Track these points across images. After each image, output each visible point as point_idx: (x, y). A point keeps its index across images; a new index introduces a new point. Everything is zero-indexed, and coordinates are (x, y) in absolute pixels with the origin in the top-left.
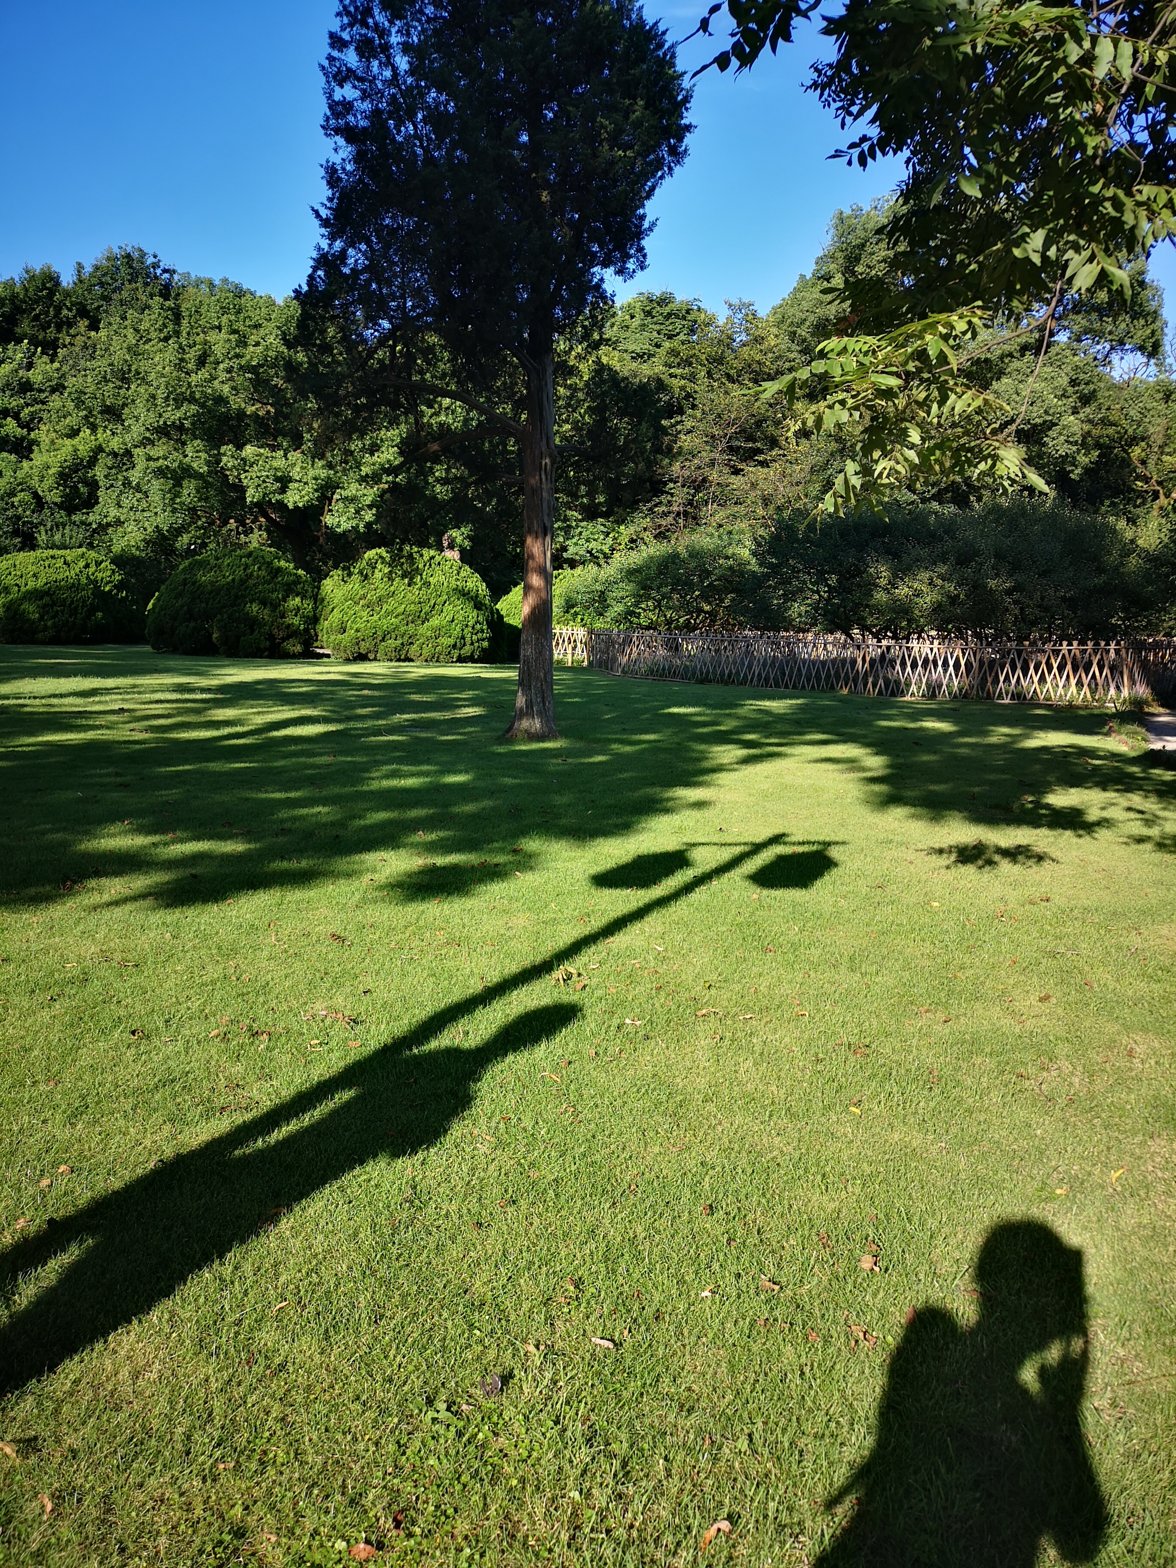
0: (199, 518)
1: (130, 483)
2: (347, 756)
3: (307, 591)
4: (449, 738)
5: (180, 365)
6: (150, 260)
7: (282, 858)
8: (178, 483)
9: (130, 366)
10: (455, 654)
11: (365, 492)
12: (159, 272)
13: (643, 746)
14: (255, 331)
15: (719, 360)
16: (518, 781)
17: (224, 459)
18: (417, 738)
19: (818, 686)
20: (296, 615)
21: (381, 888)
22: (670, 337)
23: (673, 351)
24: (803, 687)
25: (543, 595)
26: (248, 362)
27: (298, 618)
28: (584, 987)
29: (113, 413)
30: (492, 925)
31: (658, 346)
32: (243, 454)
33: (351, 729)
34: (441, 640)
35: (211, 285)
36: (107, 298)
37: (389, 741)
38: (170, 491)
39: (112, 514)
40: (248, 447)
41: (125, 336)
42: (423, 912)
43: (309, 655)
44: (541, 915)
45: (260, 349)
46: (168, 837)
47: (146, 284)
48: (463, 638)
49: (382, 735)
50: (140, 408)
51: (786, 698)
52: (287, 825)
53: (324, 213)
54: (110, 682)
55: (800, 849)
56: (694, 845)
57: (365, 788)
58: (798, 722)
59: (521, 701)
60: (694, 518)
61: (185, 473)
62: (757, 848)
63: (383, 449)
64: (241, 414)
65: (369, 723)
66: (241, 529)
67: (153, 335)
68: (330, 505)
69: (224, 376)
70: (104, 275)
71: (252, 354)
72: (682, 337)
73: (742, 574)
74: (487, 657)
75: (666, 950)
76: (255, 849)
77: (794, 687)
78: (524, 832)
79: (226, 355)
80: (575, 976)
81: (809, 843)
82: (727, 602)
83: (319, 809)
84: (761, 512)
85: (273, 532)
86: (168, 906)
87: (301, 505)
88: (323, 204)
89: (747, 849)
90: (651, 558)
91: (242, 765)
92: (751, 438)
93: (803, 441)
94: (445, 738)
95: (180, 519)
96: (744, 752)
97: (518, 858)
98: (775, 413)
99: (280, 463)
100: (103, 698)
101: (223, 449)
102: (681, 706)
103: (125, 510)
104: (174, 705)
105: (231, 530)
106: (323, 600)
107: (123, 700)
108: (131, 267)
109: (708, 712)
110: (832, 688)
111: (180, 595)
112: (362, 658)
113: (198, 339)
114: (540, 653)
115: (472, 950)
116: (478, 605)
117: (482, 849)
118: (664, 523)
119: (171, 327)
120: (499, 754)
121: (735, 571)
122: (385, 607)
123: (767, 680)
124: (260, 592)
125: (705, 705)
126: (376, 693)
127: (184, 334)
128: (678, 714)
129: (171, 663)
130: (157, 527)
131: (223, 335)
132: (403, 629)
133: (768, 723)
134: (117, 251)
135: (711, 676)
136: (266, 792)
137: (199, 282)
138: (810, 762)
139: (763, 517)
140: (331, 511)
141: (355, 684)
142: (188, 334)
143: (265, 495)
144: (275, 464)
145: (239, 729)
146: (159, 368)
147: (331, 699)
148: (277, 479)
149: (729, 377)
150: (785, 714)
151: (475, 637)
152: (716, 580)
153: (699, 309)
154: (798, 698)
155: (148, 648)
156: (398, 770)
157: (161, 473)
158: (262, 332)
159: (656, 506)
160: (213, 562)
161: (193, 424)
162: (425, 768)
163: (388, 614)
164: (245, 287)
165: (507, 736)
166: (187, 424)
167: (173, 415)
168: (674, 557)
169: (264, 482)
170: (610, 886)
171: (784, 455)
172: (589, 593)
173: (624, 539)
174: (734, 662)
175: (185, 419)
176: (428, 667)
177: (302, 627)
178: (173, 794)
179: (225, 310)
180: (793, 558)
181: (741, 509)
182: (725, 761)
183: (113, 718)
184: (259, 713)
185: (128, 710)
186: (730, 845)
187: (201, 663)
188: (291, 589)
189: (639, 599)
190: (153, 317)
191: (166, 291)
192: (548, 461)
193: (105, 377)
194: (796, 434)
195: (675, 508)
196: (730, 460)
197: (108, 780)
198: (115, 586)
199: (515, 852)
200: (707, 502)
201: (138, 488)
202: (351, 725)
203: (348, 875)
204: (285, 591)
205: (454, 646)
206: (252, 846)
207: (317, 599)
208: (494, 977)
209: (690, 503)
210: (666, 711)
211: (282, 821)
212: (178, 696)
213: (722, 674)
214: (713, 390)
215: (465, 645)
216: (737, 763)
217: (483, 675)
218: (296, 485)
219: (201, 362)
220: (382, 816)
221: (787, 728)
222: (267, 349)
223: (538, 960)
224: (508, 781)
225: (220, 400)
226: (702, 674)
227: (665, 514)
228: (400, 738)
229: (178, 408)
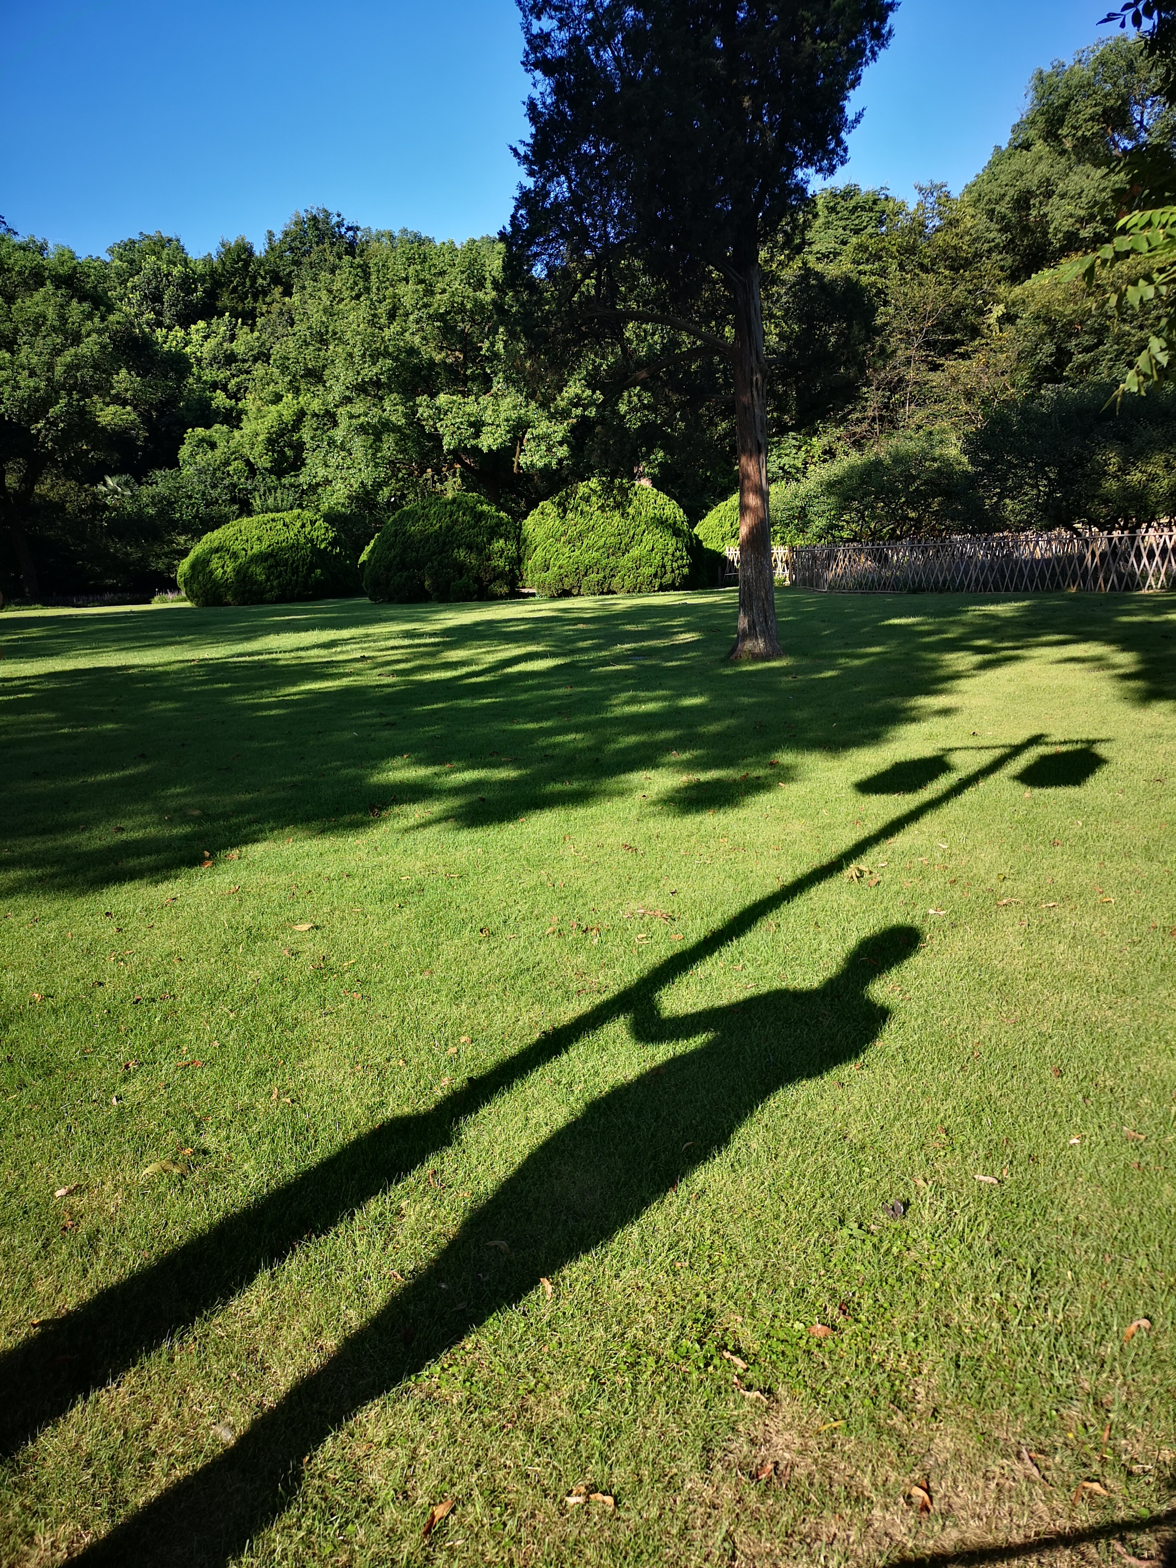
0: (399, 470)
1: (334, 442)
2: (583, 686)
3: (509, 532)
4: (674, 663)
5: (373, 321)
6: (335, 220)
7: (555, 781)
8: (378, 439)
9: (327, 327)
10: (657, 583)
11: (556, 428)
12: (343, 230)
13: (872, 659)
14: (440, 279)
15: (911, 250)
16: (754, 700)
17: (420, 410)
18: (643, 666)
19: (1043, 587)
20: (501, 557)
21: (654, 803)
22: (857, 232)
23: (860, 246)
24: (1026, 589)
25: (761, 514)
26: (436, 310)
27: (503, 560)
28: (879, 883)
29: (315, 376)
30: (770, 832)
31: (844, 243)
32: (438, 404)
33: (578, 661)
34: (642, 570)
35: (392, 237)
36: (297, 263)
37: (617, 671)
38: (371, 447)
39: (320, 474)
40: (442, 395)
41: (320, 298)
42: (701, 822)
43: (515, 595)
44: (816, 820)
45: (446, 296)
46: (447, 767)
47: (333, 244)
48: (664, 566)
49: (610, 665)
50: (339, 369)
51: (1010, 601)
52: (549, 752)
53: (522, 150)
54: (345, 633)
55: (1064, 748)
56: (950, 750)
57: (609, 715)
58: (1029, 625)
59: (743, 623)
60: (891, 422)
61: (386, 426)
62: (1017, 750)
63: (571, 383)
64: (432, 362)
65: (593, 655)
66: (436, 477)
67: (346, 294)
68: (522, 445)
69: (414, 327)
70: (293, 240)
71: (440, 302)
72: (870, 230)
73: (950, 475)
74: (688, 584)
75: (950, 847)
76: (527, 775)
77: (1016, 589)
78: (776, 747)
79: (415, 307)
80: (866, 875)
81: (1071, 742)
82: (935, 507)
83: (571, 736)
84: (964, 407)
85: (468, 477)
86: (469, 826)
87: (494, 448)
88: (522, 142)
89: (1007, 751)
90: (852, 468)
91: (489, 700)
92: (948, 330)
93: (1008, 327)
94: (670, 664)
95: (382, 473)
96: (978, 658)
97: (776, 770)
98: (975, 300)
99: (472, 408)
100: (344, 649)
101: (419, 400)
102: (901, 617)
103: (332, 470)
104: (409, 651)
105: (427, 480)
106: (525, 540)
107: (362, 649)
108: (317, 229)
109: (930, 620)
110: (1059, 587)
111: (391, 547)
112: (566, 594)
113: (387, 293)
114: (760, 572)
115: (759, 855)
116: (677, 533)
117: (738, 765)
118: (858, 430)
119: (361, 284)
120: (727, 676)
121: (942, 473)
122: (586, 541)
123: (985, 584)
124: (466, 537)
125: (924, 614)
126: (591, 627)
127: (374, 290)
128: (900, 625)
129: (392, 612)
130: (362, 483)
131: (411, 286)
132: (604, 562)
133: (997, 627)
134: (304, 214)
135: (924, 584)
136: (518, 723)
137: (379, 237)
138: (1052, 663)
139: (967, 413)
140: (522, 451)
141: (569, 619)
142: (378, 289)
143: (460, 441)
144: (468, 409)
145: (474, 668)
146: (354, 326)
147: (550, 635)
148: (471, 425)
149: (922, 266)
150: (1013, 617)
151: (675, 565)
152: (922, 485)
153: (887, 198)
154: (1024, 600)
155: (366, 600)
156: (636, 696)
157: (363, 429)
158: (447, 278)
159: (850, 413)
160: (420, 512)
161: (389, 378)
162: (661, 693)
163: (589, 548)
164: (423, 236)
165: (731, 656)
166: (383, 378)
167: (370, 372)
168: (876, 465)
169: (459, 428)
170: (876, 792)
171: (987, 344)
172: (789, 510)
173: (817, 451)
174: (949, 569)
175: (381, 374)
176: (633, 597)
177: (507, 568)
178: (435, 730)
179: (411, 261)
180: (1008, 453)
181: (942, 407)
182: (961, 668)
183: (359, 665)
184: (488, 652)
185: (369, 658)
186: (987, 748)
187: (420, 610)
188: (494, 532)
189: (842, 509)
190: (344, 276)
191: (351, 249)
192: (758, 376)
193: (305, 341)
194: (999, 320)
195: (871, 414)
196: (928, 356)
197: (375, 720)
198: (329, 543)
199: (772, 765)
200: (904, 403)
201: (342, 448)
202: (577, 657)
203: (621, 793)
204: (489, 534)
205: (655, 575)
206: (524, 772)
207: (520, 540)
208: (789, 877)
209: (886, 406)
210: (886, 623)
211: (543, 748)
212: (407, 642)
213: (936, 582)
214: (906, 283)
215: (665, 573)
216: (974, 669)
217: (689, 602)
218: (489, 428)
219: (392, 316)
220: (632, 739)
221: (1018, 631)
222: (453, 295)
223: (825, 861)
224: (745, 700)
225: (412, 351)
226: (914, 582)
227: (859, 421)
228: (627, 667)
229: (374, 364)
